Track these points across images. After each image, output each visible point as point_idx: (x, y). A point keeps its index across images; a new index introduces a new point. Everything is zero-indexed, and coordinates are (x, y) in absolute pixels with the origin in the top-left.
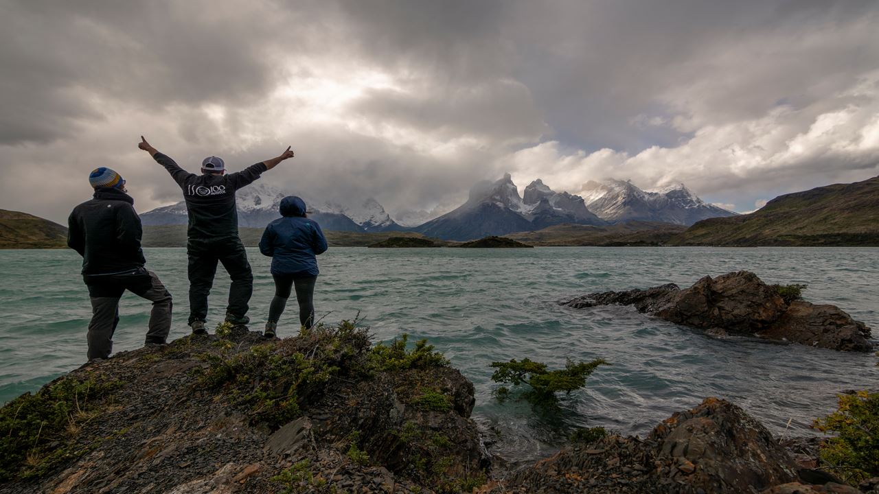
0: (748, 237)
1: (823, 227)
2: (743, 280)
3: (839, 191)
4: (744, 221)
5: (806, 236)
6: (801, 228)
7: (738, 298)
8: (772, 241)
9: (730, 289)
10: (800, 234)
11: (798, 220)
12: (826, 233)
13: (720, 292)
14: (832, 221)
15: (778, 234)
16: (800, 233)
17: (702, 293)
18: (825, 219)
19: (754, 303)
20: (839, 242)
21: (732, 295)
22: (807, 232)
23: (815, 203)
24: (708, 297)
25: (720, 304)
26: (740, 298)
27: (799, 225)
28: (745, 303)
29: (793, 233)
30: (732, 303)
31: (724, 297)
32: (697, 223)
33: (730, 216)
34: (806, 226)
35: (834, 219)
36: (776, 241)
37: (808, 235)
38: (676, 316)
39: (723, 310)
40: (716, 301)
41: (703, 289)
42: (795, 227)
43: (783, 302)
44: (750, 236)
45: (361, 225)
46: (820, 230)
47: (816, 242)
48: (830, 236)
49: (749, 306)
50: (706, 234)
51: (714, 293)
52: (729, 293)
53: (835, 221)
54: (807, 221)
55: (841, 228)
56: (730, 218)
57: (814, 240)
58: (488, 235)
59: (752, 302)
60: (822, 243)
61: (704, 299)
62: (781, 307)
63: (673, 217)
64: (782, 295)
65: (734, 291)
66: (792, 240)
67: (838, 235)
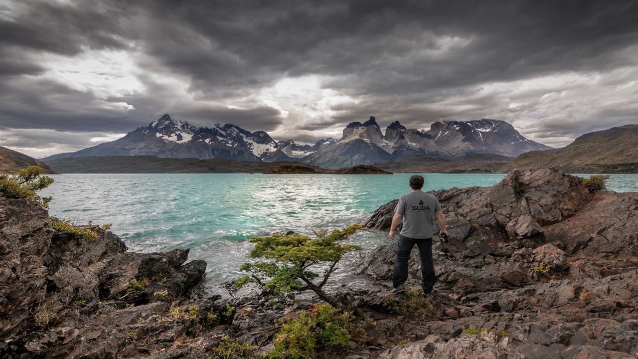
0: (561, 166)
1: (620, 158)
2: (549, 171)
3: (632, 130)
4: (558, 154)
5: (606, 165)
6: (603, 159)
7: (544, 189)
8: (581, 169)
9: (537, 180)
10: (602, 164)
11: (600, 152)
12: (622, 163)
13: (527, 183)
14: (626, 154)
15: (585, 163)
16: (602, 162)
17: (510, 184)
18: (622, 152)
19: (560, 192)
20: (633, 169)
21: (538, 186)
22: (608, 162)
23: (613, 139)
24: (516, 189)
25: (527, 195)
26: (546, 188)
27: (601, 157)
28: (552, 193)
29: (596, 163)
30: (539, 193)
31: (530, 188)
32: (521, 155)
33: (547, 149)
34: (607, 158)
35: (628, 152)
36: (583, 169)
37: (608, 164)
38: (487, 207)
39: (530, 200)
40: (523, 192)
41: (511, 181)
42: (598, 158)
43: (588, 192)
44: (562, 165)
45: (259, 156)
46: (618, 160)
47: (615, 170)
48: (626, 165)
49: (555, 196)
50: (528, 164)
51: (521, 184)
52: (536, 184)
53: (630, 153)
54: (607, 153)
55: (634, 158)
56: (547, 151)
57: (613, 168)
58: (358, 164)
59: (557, 191)
60: (620, 171)
61: (512, 191)
62: (585, 196)
63: (502, 150)
64: (587, 186)
65: (540, 182)
66: (596, 168)
67: (633, 164)
